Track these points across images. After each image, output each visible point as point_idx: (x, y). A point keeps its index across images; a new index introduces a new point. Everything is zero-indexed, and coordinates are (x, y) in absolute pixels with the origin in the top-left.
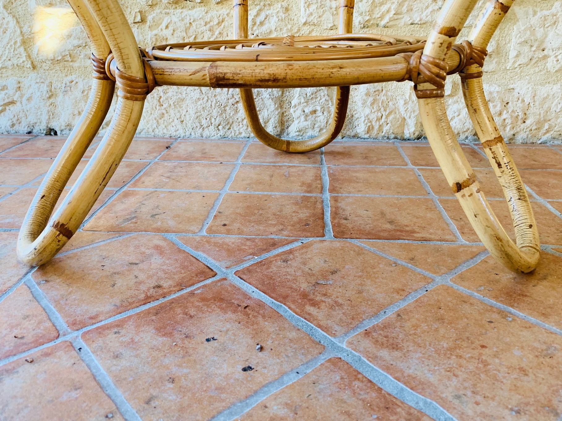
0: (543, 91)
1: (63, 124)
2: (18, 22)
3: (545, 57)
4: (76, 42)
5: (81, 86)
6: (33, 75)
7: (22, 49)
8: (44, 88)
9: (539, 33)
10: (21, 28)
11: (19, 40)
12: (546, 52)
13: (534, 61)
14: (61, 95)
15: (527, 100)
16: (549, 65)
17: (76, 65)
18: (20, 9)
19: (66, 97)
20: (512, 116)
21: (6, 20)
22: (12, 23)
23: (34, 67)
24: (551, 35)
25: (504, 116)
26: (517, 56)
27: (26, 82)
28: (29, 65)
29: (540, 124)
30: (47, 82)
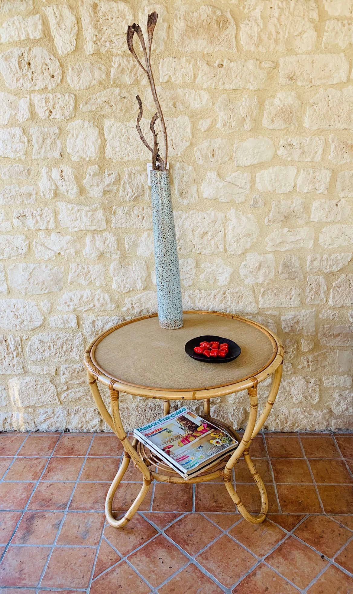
0: (293, 411)
1: (73, 427)
2: (56, 387)
3: (292, 397)
4: (82, 394)
5: (83, 411)
6: (61, 407)
7: (57, 397)
8: (65, 412)
9: (288, 388)
10: (57, 389)
11: (56, 394)
12: (292, 395)
13: (287, 399)
14: (73, 415)
15: (287, 414)
16: (294, 401)
17: (81, 402)
18: (57, 381)
19: (76, 416)
20: (280, 421)
21: (50, 386)
22: (53, 387)
23: (61, 403)
24: (293, 389)
25: (277, 421)
26: (279, 397)
27: (57, 410)
28: (59, 403)
29: (293, 424)
30: (67, 410)
